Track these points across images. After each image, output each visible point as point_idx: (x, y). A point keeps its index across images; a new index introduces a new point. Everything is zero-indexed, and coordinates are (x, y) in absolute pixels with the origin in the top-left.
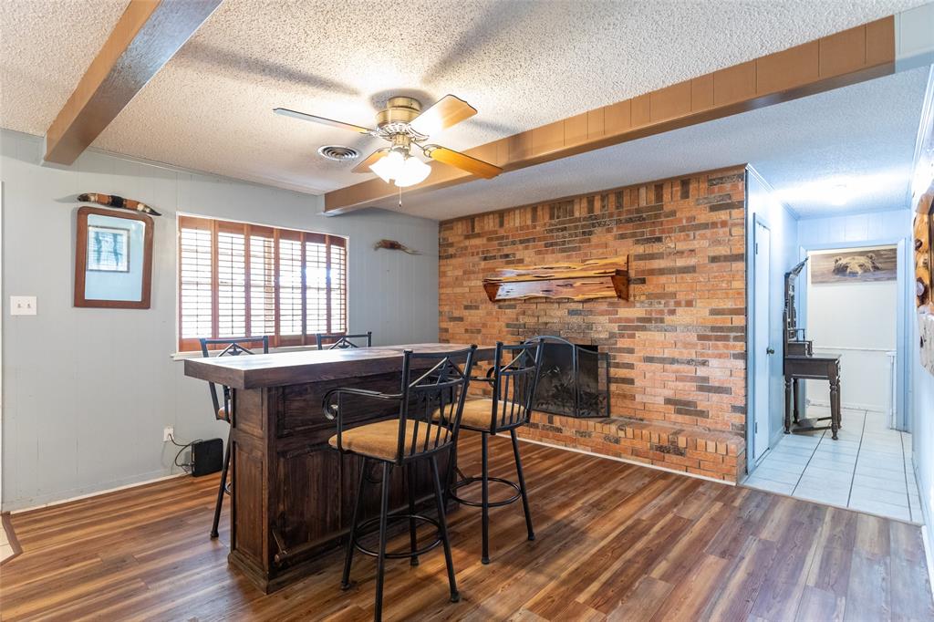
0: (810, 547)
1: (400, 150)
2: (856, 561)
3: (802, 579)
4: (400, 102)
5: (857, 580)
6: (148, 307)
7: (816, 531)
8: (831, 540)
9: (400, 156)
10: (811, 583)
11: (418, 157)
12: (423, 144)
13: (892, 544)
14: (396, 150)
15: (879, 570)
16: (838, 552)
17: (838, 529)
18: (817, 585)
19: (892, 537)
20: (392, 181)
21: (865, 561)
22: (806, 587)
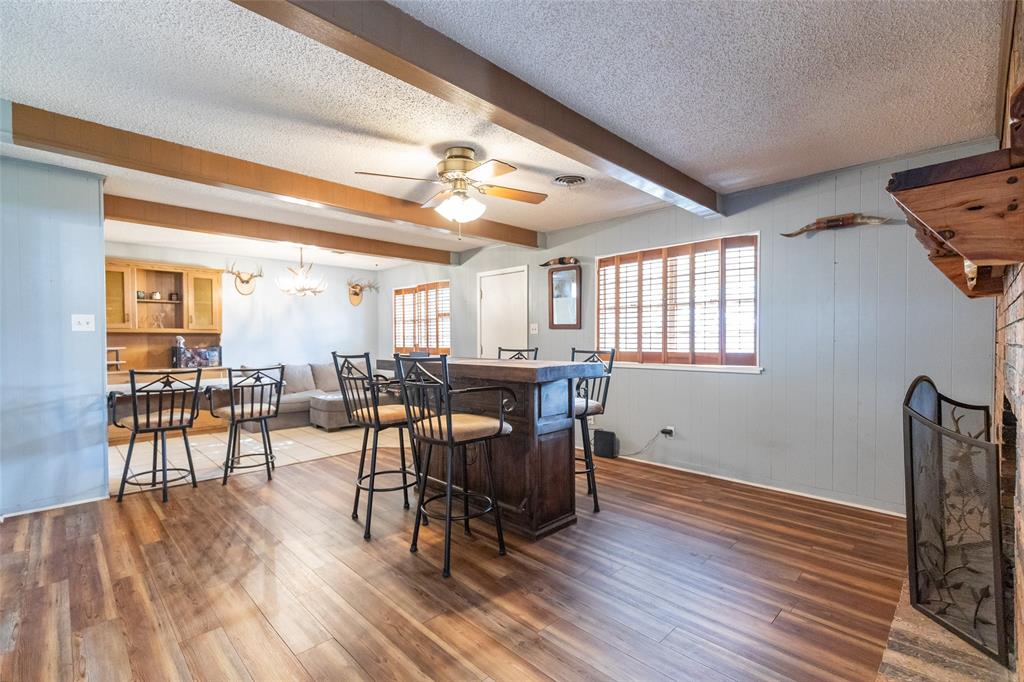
1: (459, 193)
4: (456, 152)
6: (580, 328)
9: (457, 199)
11: (474, 197)
12: (476, 184)
14: (455, 194)
20: (454, 220)
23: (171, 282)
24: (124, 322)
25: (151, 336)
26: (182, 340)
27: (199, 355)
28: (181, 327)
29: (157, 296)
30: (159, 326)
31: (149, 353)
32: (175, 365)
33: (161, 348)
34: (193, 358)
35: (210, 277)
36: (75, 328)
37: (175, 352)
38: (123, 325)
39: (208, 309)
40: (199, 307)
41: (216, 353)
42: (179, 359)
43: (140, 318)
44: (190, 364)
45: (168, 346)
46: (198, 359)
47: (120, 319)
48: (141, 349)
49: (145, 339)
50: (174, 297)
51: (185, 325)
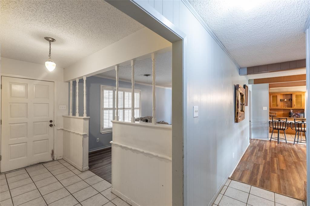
0: (262, 172)
2: (251, 169)
3: (263, 166)
5: (252, 166)
7: (262, 177)
8: (257, 174)
10: (261, 165)
13: (241, 173)
15: (246, 168)
16: (255, 172)
17: (255, 177)
18: (260, 165)
19: (240, 175)
21: (249, 169)
22: (262, 164)
23: (289, 96)
24: (277, 106)
25: (284, 110)
26: (292, 111)
27: (297, 114)
28: (292, 107)
29: (286, 100)
30: (286, 107)
31: (283, 113)
32: (290, 117)
33: (286, 112)
34: (295, 115)
35: (301, 94)
36: (264, 109)
37: (290, 113)
38: (276, 107)
39: (300, 102)
40: (297, 102)
41: (303, 114)
42: (291, 115)
43: (281, 105)
44: (294, 117)
45: (289, 112)
46: (297, 116)
47: (276, 105)
48: (282, 112)
49: (282, 110)
50: (290, 100)
51: (293, 107)
